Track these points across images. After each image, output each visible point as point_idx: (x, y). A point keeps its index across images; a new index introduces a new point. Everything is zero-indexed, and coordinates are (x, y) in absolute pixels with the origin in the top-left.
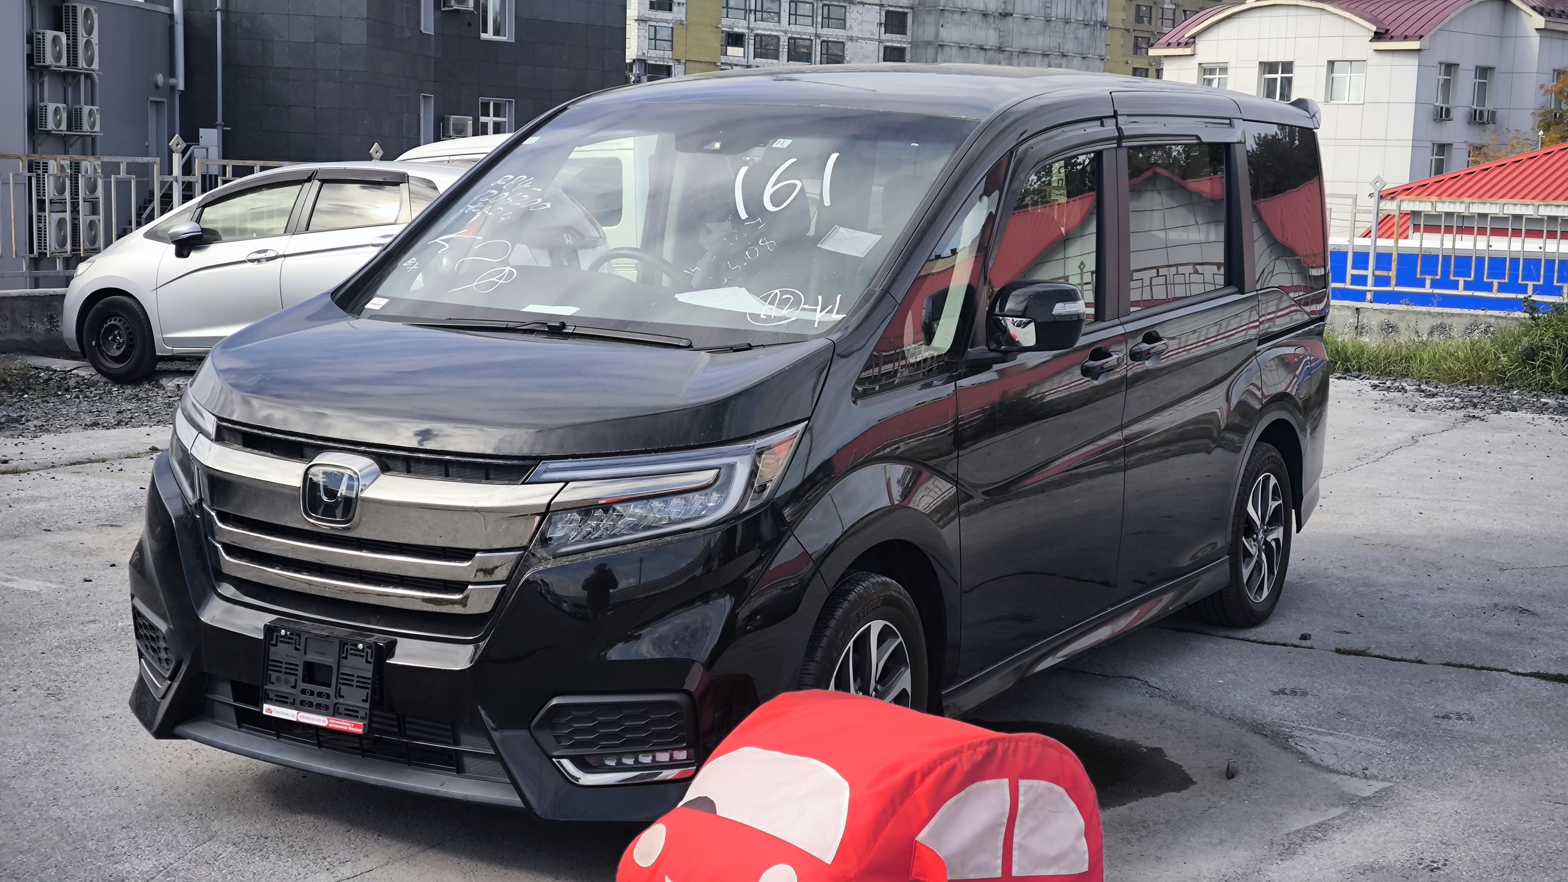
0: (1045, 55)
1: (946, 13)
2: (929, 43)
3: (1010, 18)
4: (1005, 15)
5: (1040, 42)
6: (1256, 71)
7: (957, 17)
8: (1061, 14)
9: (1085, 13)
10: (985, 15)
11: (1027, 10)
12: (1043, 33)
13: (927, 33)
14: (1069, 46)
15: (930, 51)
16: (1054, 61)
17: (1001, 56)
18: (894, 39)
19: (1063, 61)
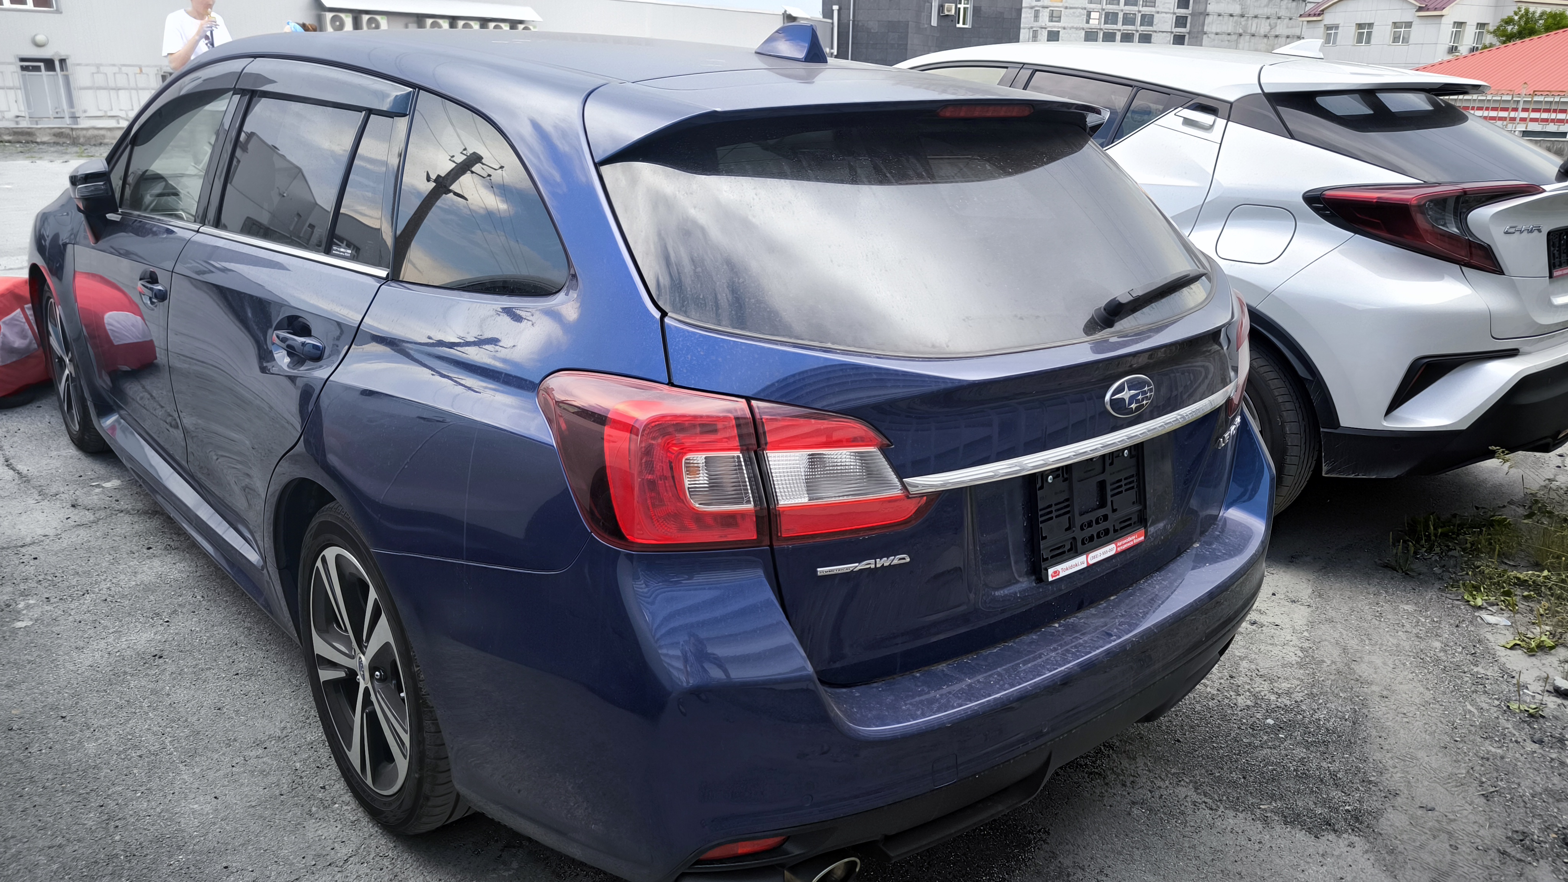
0: (1268, 18)
2: (1201, 13)
6: (1354, 28)
13: (1201, 8)
14: (1282, 13)
15: (1202, 17)
16: (1272, 21)
17: (1243, 19)
18: (1182, 12)
19: (1279, 20)
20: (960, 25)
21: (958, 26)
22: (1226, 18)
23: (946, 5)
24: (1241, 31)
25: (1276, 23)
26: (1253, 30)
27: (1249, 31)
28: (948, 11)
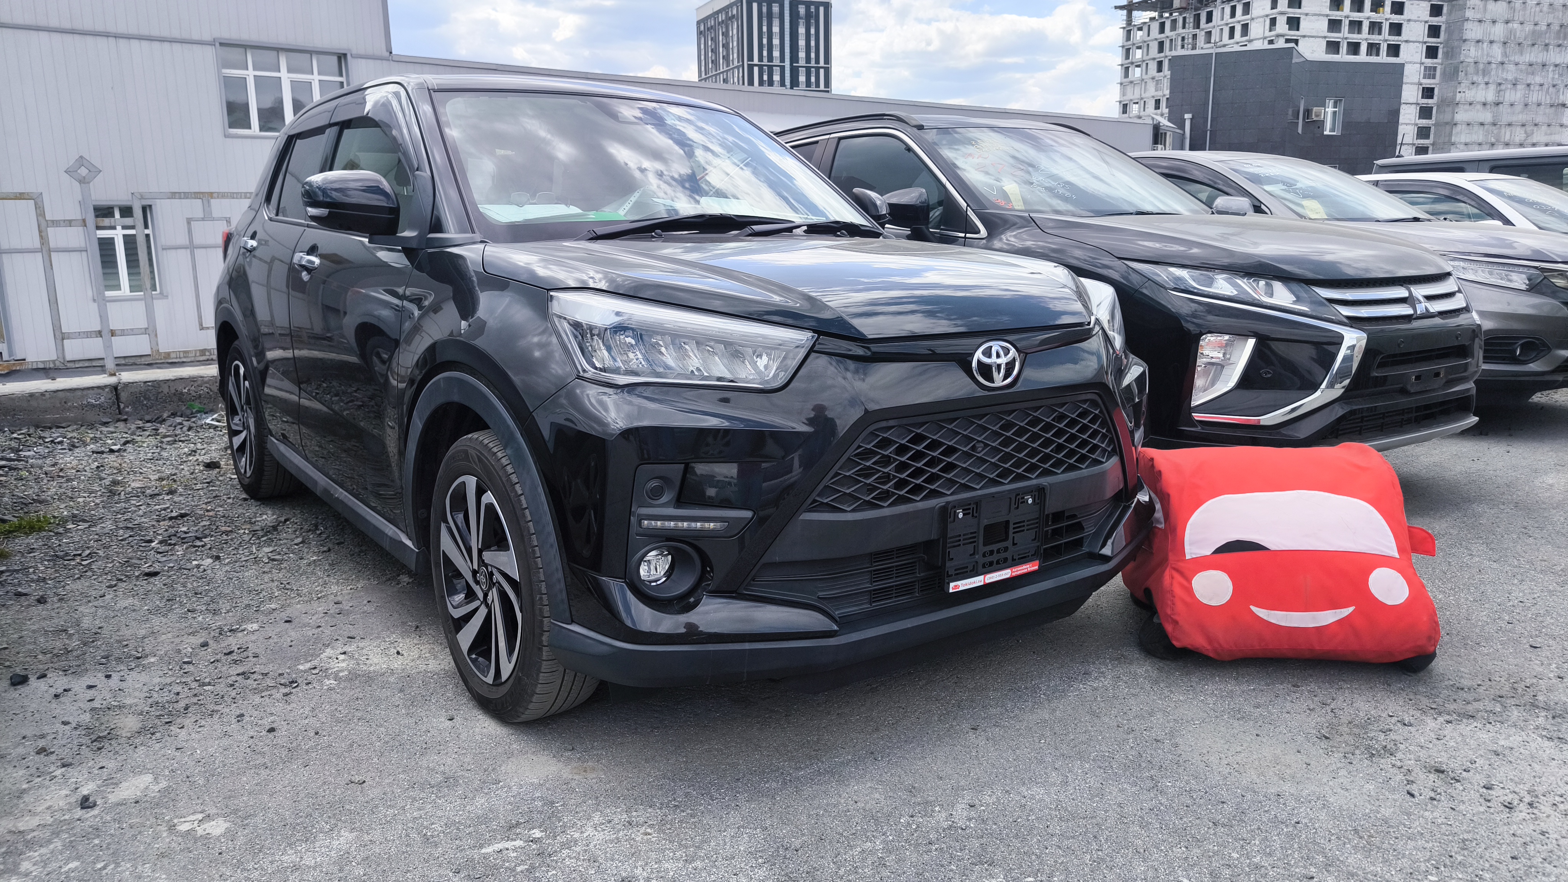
0: (1523, 125)
1: (1460, 105)
2: (1447, 123)
3: (1501, 106)
4: (1498, 104)
5: (1521, 118)
7: (1467, 107)
8: (1535, 100)
9: (1551, 98)
10: (1484, 104)
11: (1512, 100)
12: (1522, 112)
13: (1447, 117)
14: (1539, 119)
15: (1448, 128)
16: (1529, 128)
17: (1494, 128)
18: (1424, 122)
19: (1535, 128)
20: (1327, 133)
21: (1325, 133)
22: (1476, 128)
23: (1315, 109)
24: (1493, 140)
25: (1533, 130)
26: (1507, 138)
27: (1502, 140)
28: (1317, 116)
